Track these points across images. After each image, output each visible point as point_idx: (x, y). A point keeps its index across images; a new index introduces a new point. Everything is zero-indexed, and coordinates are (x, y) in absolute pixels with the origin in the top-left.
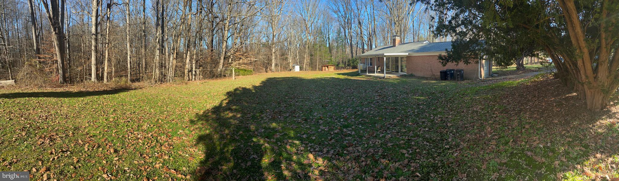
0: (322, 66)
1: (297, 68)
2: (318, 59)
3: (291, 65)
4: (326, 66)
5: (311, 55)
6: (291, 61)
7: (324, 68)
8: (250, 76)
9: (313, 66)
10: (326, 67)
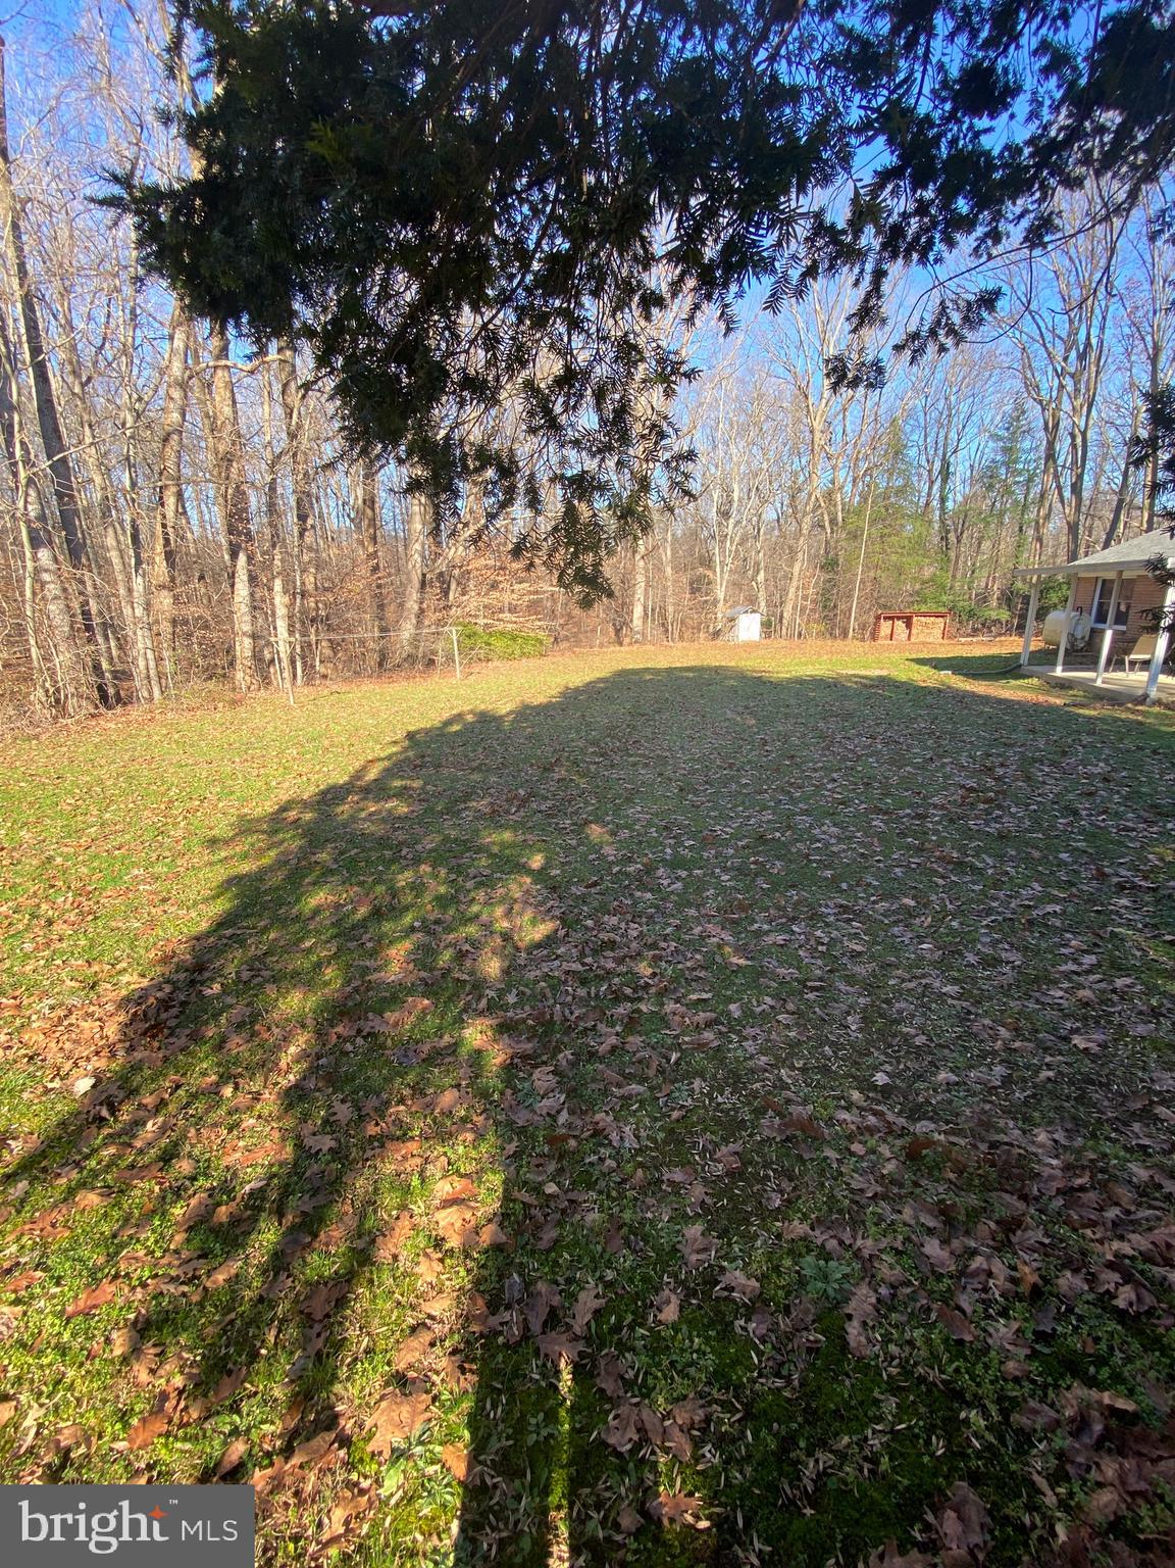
0: (878, 618)
1: (749, 627)
2: (862, 582)
3: (721, 611)
4: (899, 618)
5: (830, 565)
6: (721, 595)
7: (885, 627)
8: (533, 662)
9: (829, 616)
10: (900, 625)
